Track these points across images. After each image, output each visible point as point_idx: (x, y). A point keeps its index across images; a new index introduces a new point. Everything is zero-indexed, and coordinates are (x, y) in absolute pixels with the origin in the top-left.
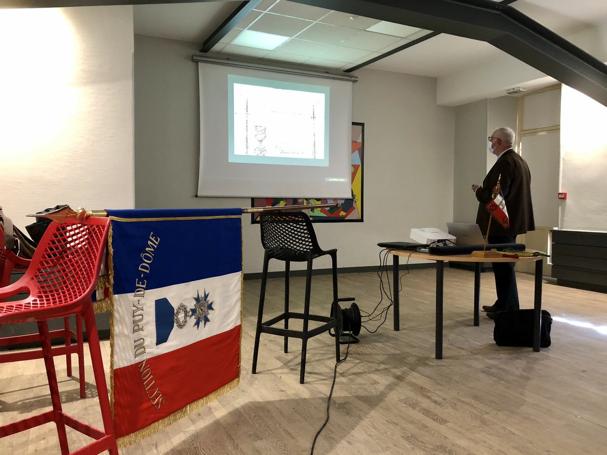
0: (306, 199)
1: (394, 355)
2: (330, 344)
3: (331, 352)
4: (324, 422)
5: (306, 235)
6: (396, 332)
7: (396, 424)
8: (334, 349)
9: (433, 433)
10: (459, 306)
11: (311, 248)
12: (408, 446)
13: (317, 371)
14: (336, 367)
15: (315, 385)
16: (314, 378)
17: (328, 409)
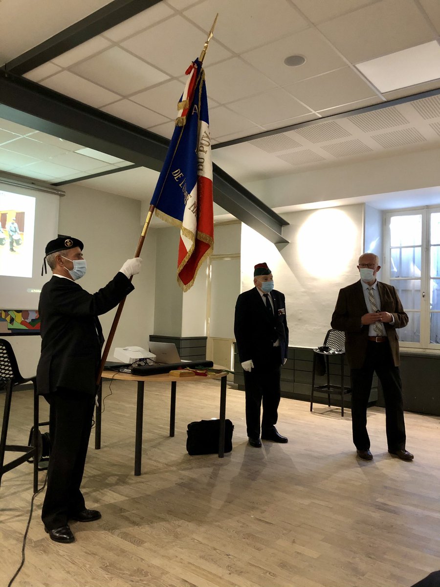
0: (5, 311)
1: (94, 476)
2: (27, 472)
3: (28, 482)
4: (19, 566)
5: (6, 364)
6: (97, 451)
7: (94, 554)
8: (32, 477)
9: (131, 557)
10: (157, 417)
11: (12, 376)
12: (106, 576)
13: (11, 507)
14: (33, 499)
15: (8, 524)
16: (8, 515)
17: (23, 550)
